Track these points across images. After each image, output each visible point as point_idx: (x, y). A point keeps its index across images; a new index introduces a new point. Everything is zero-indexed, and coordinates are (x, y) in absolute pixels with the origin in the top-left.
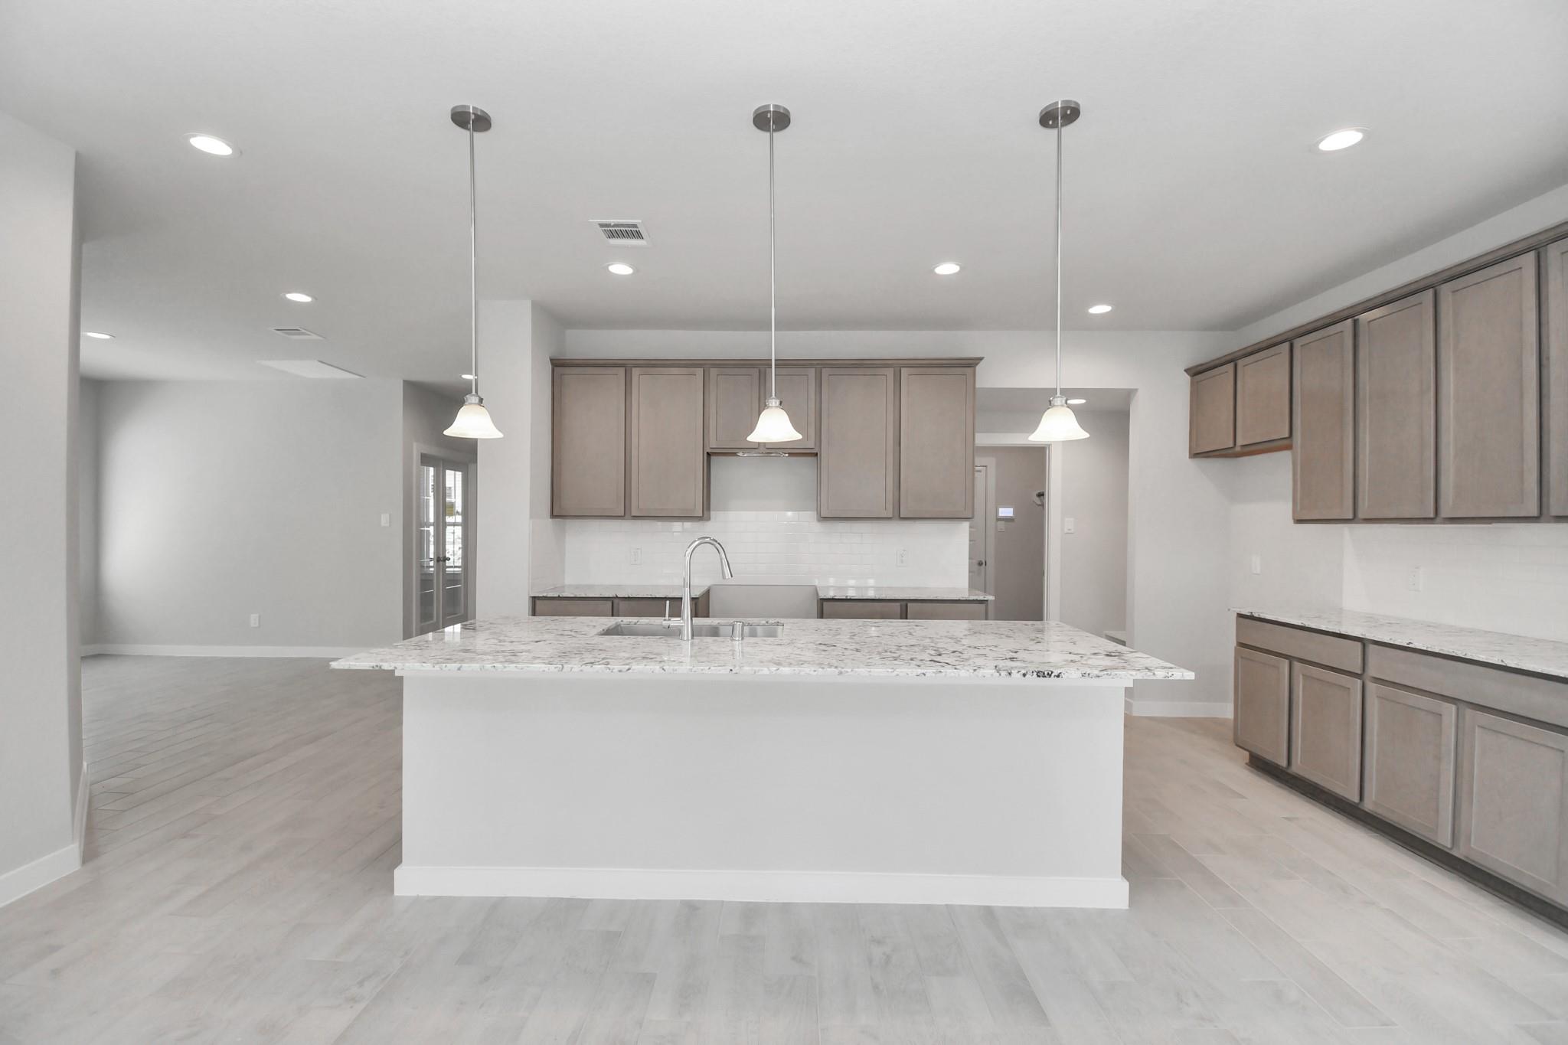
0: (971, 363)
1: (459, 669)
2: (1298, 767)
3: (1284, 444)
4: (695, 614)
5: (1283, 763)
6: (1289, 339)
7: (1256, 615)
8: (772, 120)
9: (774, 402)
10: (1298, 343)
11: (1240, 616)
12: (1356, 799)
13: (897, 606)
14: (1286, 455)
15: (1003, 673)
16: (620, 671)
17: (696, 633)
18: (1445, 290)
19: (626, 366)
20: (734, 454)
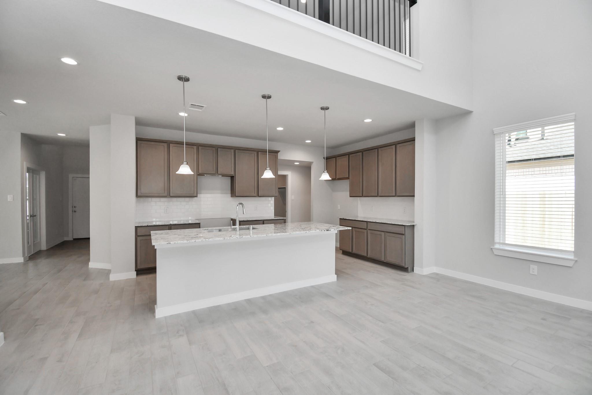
0: (277, 152)
1: (195, 241)
2: (355, 251)
3: (348, 178)
4: (240, 225)
5: (351, 251)
6: (349, 154)
7: (344, 218)
8: (266, 97)
9: (268, 169)
10: (351, 156)
11: (340, 219)
12: (366, 255)
13: (261, 222)
14: (348, 180)
15: (321, 231)
16: (240, 238)
17: (240, 229)
18: (380, 149)
19: (168, 143)
20: (204, 175)
